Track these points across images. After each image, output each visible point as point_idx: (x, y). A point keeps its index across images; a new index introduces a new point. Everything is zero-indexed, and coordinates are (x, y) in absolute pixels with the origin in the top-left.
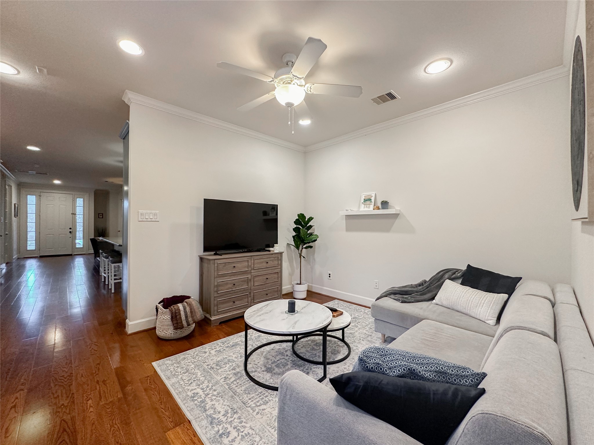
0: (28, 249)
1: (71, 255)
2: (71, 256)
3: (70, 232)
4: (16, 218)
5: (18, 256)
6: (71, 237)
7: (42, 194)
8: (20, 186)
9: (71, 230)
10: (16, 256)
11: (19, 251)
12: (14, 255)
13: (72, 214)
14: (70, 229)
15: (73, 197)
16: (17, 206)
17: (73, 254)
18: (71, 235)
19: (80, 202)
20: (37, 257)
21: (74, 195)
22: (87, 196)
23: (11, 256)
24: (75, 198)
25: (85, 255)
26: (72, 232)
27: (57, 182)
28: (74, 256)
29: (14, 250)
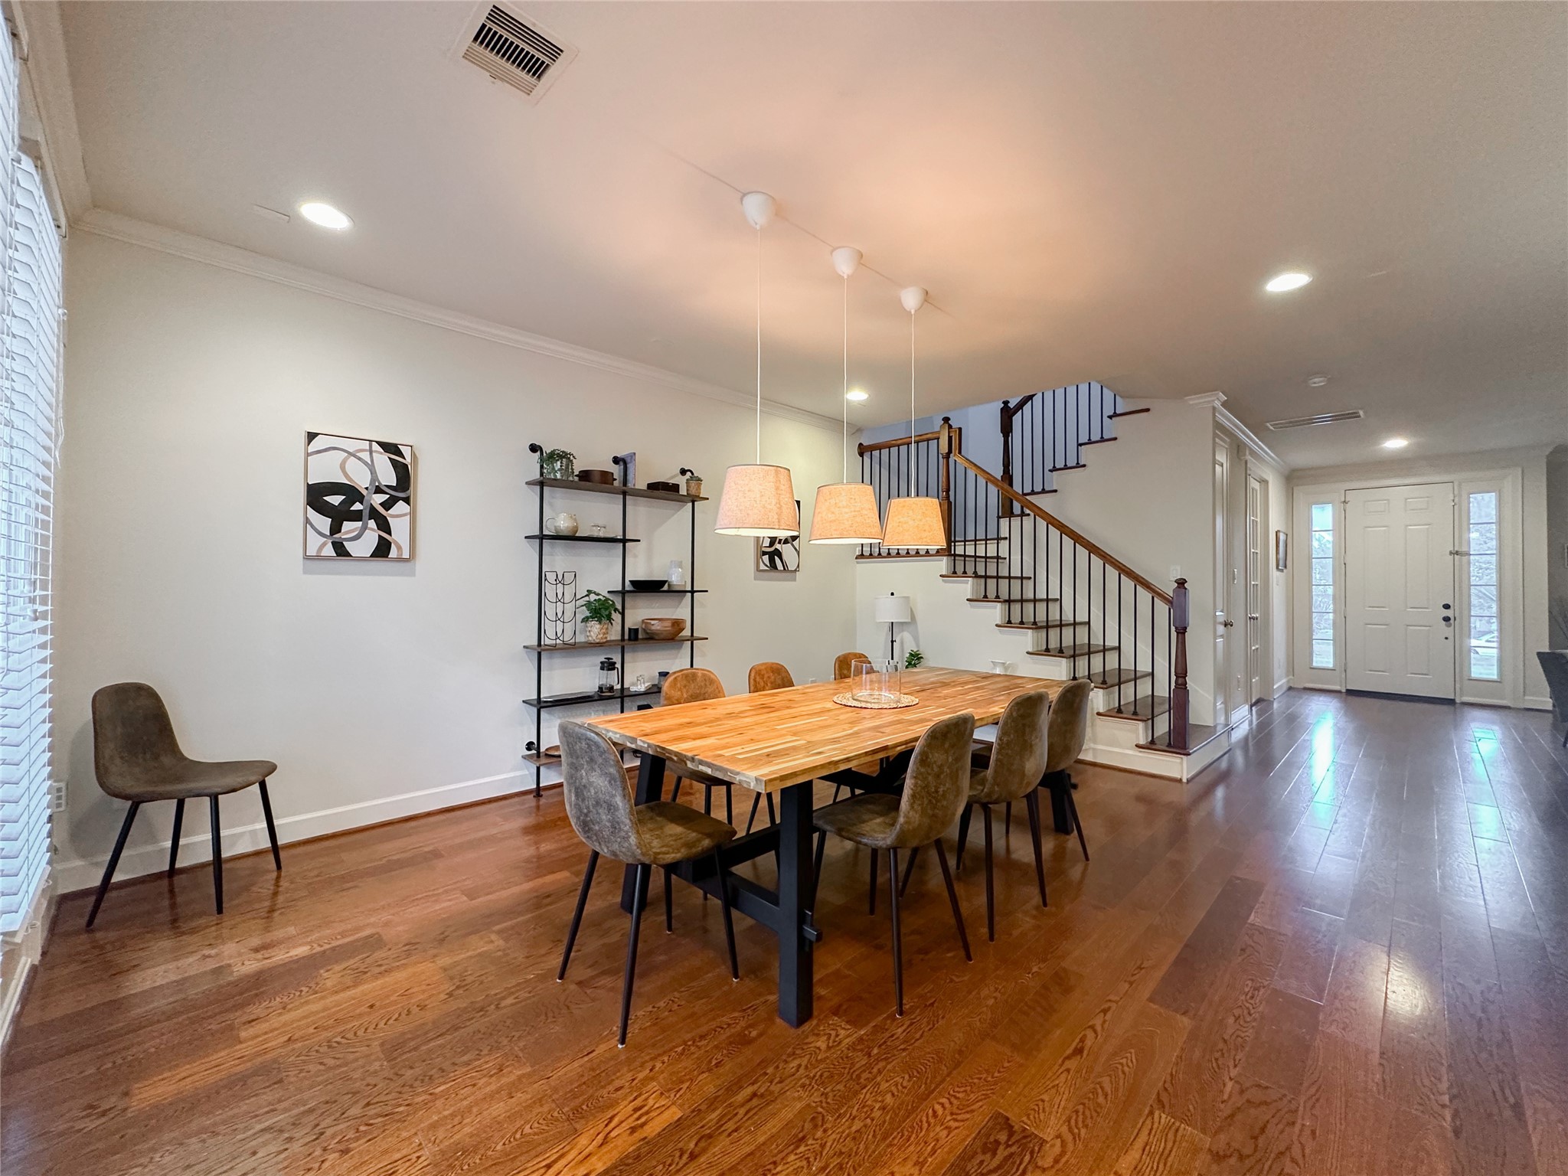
0: (1315, 664)
1: (1451, 702)
2: (1451, 708)
3: (1447, 619)
4: (1279, 573)
5: (1288, 681)
6: (1451, 638)
7: (1350, 496)
8: (1293, 479)
9: (1449, 613)
10: (1284, 681)
11: (1291, 669)
12: (1276, 677)
13: (1451, 553)
14: (1447, 607)
15: (1456, 492)
16: (1282, 537)
17: (1458, 701)
18: (1448, 632)
19: (1483, 506)
20: (1339, 692)
21: (1460, 485)
22: (1511, 482)
23: (1267, 681)
24: (1465, 496)
25: (1507, 712)
26: (1452, 616)
27: (1396, 443)
28: (1466, 709)
29: (1276, 665)
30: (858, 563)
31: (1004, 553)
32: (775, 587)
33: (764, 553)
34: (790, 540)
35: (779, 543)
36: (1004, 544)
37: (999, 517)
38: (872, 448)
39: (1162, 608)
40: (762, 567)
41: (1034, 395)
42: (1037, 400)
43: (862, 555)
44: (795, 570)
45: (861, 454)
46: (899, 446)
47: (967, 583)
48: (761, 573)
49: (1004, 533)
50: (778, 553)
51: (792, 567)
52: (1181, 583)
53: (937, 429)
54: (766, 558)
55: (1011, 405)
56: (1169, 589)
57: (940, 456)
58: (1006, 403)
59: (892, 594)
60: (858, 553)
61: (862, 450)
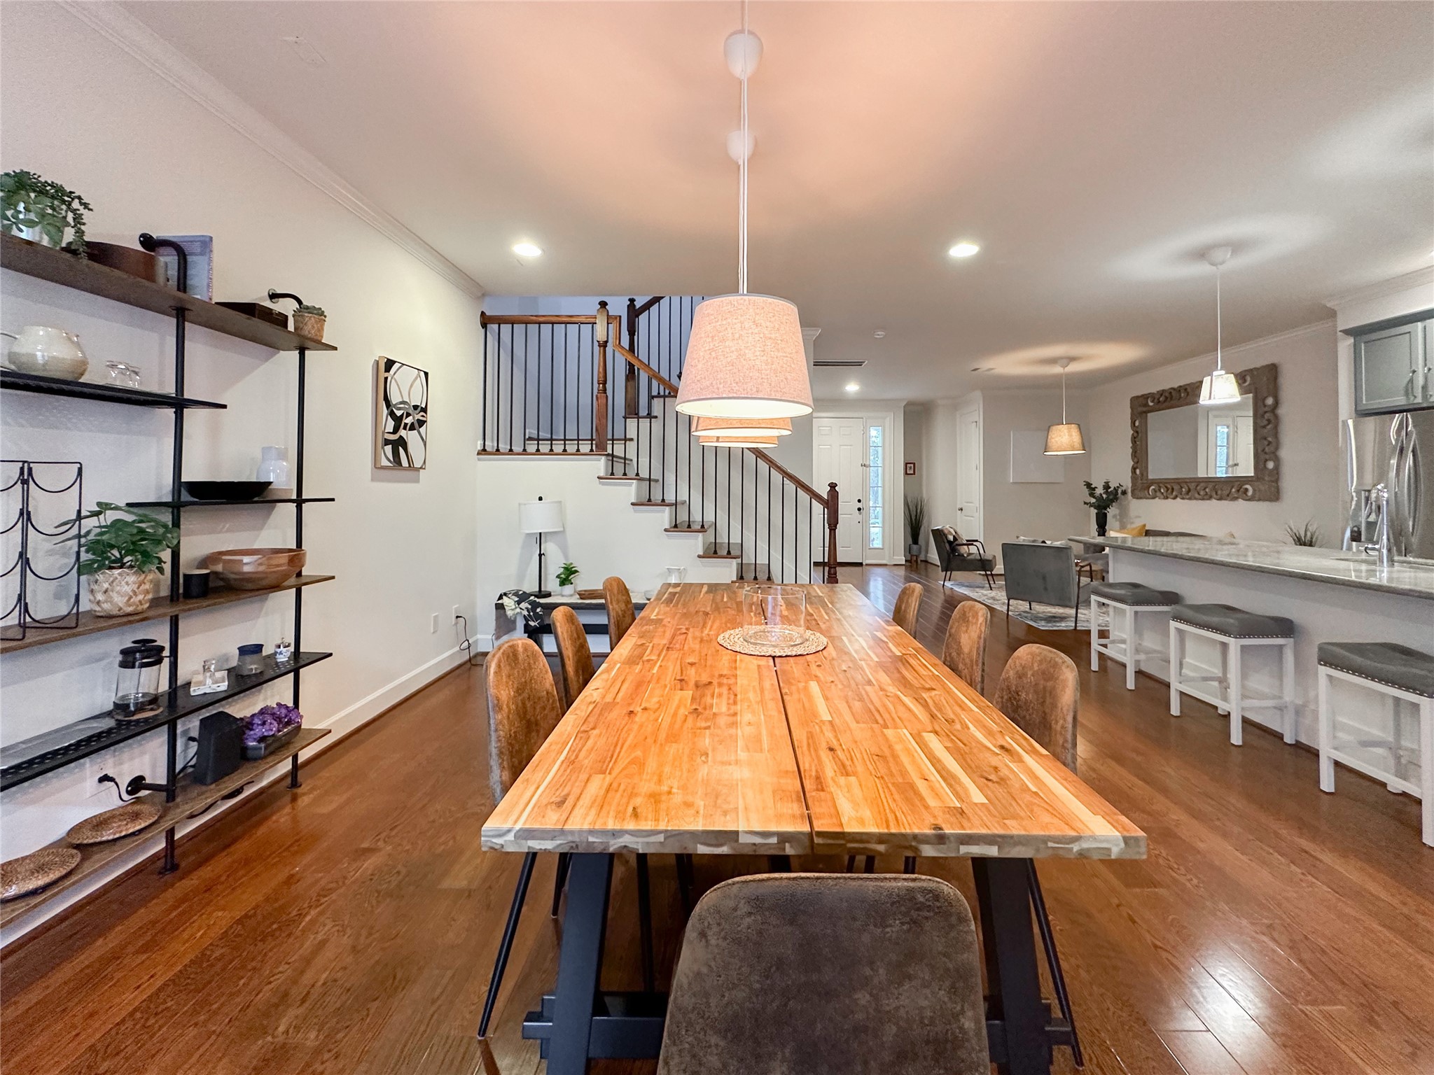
1: (860, 564)
2: (861, 568)
3: (859, 509)
6: (861, 522)
9: (860, 505)
13: (862, 464)
14: (859, 501)
15: (865, 424)
17: (867, 563)
18: (859, 518)
19: (876, 435)
21: (866, 419)
22: (887, 421)
24: (868, 426)
25: (886, 568)
26: (862, 509)
27: (852, 388)
28: (869, 568)
30: (479, 460)
31: (631, 454)
32: (397, 490)
33: (387, 442)
34: (416, 425)
35: (405, 428)
36: (632, 446)
37: (625, 418)
38: (500, 320)
39: (818, 508)
40: (385, 462)
41: (663, 297)
42: (665, 302)
43: (484, 450)
44: (421, 468)
45: (484, 325)
46: (540, 323)
47: (630, 485)
48: (382, 471)
49: (632, 433)
50: (402, 443)
51: (417, 465)
52: (833, 486)
53: (594, 312)
54: (389, 449)
55: (638, 304)
56: (824, 492)
57: (596, 344)
58: (632, 301)
59: (540, 499)
60: (480, 447)
61: (485, 321)
